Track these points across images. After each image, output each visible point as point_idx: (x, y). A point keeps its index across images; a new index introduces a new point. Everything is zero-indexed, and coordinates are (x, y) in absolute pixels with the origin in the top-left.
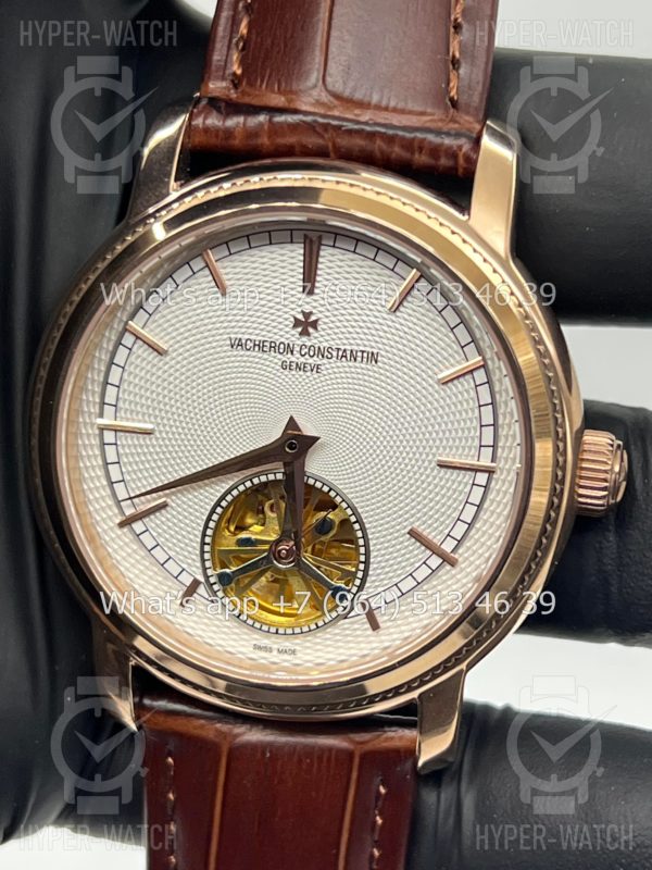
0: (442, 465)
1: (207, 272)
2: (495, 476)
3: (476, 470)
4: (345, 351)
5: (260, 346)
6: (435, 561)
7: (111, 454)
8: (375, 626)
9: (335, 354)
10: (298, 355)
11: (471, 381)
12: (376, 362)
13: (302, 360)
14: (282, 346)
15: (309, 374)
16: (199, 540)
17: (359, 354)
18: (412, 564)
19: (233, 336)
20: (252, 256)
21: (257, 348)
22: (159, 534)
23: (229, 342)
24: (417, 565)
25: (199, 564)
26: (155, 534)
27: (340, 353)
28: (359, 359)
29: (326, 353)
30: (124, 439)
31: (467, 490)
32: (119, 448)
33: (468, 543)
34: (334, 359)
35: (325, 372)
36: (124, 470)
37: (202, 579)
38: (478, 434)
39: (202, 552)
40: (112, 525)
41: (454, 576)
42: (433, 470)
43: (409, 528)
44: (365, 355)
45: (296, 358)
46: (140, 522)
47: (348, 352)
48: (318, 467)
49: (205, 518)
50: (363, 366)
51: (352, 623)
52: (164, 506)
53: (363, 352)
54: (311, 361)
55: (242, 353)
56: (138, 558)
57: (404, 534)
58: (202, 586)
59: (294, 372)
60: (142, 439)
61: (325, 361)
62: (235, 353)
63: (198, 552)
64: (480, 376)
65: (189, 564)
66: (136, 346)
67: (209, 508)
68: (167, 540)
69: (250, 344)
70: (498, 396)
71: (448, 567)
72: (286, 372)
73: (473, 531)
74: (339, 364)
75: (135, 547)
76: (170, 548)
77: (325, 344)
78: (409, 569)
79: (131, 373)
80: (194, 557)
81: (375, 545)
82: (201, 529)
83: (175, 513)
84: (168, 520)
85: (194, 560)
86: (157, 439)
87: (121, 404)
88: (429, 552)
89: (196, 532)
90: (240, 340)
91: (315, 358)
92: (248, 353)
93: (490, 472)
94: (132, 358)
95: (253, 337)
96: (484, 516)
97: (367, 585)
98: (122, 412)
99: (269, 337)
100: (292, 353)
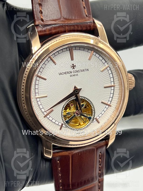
0: (105, 87)
1: (51, 61)
2: (115, 87)
3: (111, 87)
4: (82, 70)
5: (65, 73)
6: (107, 106)
7: (39, 103)
8: (99, 122)
9: (80, 71)
10: (73, 73)
11: (107, 70)
12: (88, 70)
13: (74, 74)
14: (69, 72)
15: (76, 76)
16: (61, 116)
17: (85, 70)
18: (103, 108)
19: (59, 72)
20: (59, 55)
21: (64, 74)
22: (53, 117)
23: (58, 74)
24: (104, 108)
25: (62, 120)
26: (52, 117)
27: (81, 71)
28: (85, 71)
29: (78, 71)
30: (41, 99)
31: (110, 91)
32: (41, 101)
33: (112, 101)
34: (80, 72)
35: (79, 75)
36: (43, 106)
37: (63, 123)
38: (110, 80)
39: (62, 118)
40: (42, 117)
41: (111, 108)
42: (103, 89)
43: (101, 101)
44: (86, 70)
45: (73, 74)
46: (48, 115)
47: (83, 70)
48: (81, 94)
49: (61, 111)
50: (86, 72)
51: (94, 123)
52: (53, 111)
53: (85, 69)
54: (75, 74)
55: (62, 75)
56: (49, 123)
57: (100, 103)
58: (63, 125)
59: (73, 77)
60: (45, 98)
61: (78, 73)
62: (60, 76)
63: (61, 118)
64: (108, 69)
65: (60, 121)
66: (40, 80)
67: (62, 109)
68: (54, 117)
69: (63, 73)
70: (112, 71)
71: (110, 107)
72: (71, 77)
73: (113, 99)
74: (81, 73)
75: (48, 121)
76: (55, 119)
77: (78, 70)
78: (103, 110)
79: (40, 85)
80: (60, 119)
81: (95, 107)
82: (61, 113)
83: (55, 111)
84: (54, 113)
85: (61, 120)
86: (48, 98)
87: (39, 92)
88: (106, 105)
89: (60, 114)
90: (61, 73)
91: (76, 73)
92: (63, 75)
93: (114, 86)
94: (39, 82)
95: (63, 72)
96: (114, 95)
97: (95, 115)
98: (40, 94)
99: (66, 71)
100: (72, 73)
